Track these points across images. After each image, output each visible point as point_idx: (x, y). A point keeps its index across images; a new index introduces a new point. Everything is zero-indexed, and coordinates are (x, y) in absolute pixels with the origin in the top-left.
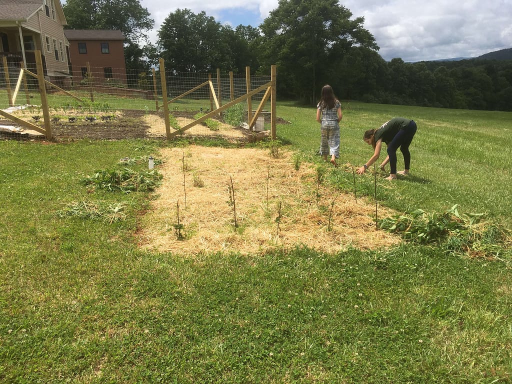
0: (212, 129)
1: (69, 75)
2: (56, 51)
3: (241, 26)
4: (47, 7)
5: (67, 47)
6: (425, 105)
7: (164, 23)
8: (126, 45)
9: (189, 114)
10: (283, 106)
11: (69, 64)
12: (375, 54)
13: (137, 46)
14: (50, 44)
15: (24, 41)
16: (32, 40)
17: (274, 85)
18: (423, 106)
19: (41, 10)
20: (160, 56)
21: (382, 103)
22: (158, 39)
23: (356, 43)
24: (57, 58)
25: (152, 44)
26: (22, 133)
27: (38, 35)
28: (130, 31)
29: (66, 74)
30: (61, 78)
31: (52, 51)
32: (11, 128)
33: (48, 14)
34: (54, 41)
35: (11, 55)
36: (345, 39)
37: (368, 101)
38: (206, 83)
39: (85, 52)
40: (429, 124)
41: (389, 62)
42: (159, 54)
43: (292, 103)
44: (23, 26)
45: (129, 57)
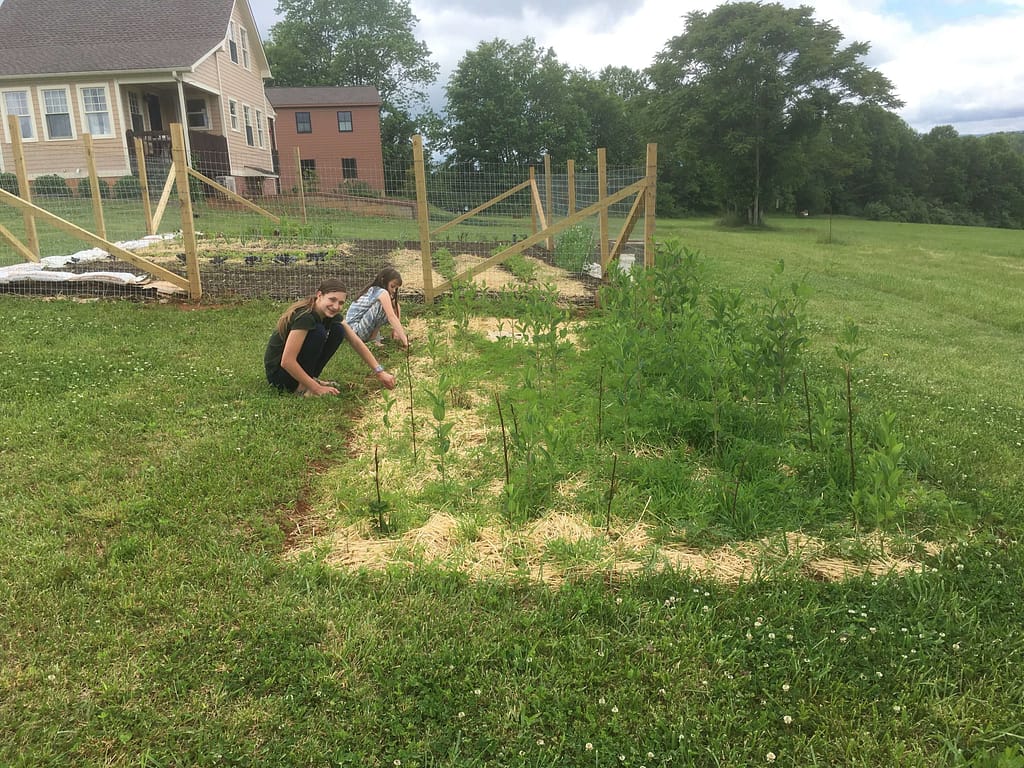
0: (522, 280)
1: (272, 173)
2: (249, 129)
3: (609, 69)
4: (233, 45)
5: (271, 120)
6: (1004, 225)
7: (458, 72)
8: (385, 115)
9: (482, 249)
10: (689, 230)
11: (275, 152)
12: (894, 117)
13: (405, 115)
14: (237, 115)
15: (189, 109)
16: (204, 107)
17: (652, 186)
18: (999, 227)
19: (220, 50)
20: (451, 134)
21: (908, 221)
22: (446, 102)
23: (851, 96)
24: (250, 141)
25: (434, 112)
26: (145, 287)
27: (214, 97)
28: (394, 87)
29: (267, 172)
30: (258, 179)
31: (240, 129)
32: (127, 278)
33: (234, 57)
34: (246, 108)
35: (164, 137)
36: (825, 89)
37: (875, 217)
38: (524, 185)
39: (309, 130)
40: (1011, 266)
41: (926, 135)
42: (448, 130)
43: (711, 222)
44: (186, 80)
45: (391, 138)
